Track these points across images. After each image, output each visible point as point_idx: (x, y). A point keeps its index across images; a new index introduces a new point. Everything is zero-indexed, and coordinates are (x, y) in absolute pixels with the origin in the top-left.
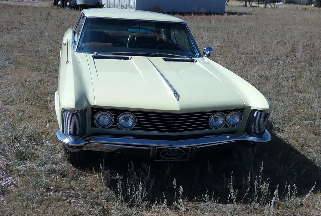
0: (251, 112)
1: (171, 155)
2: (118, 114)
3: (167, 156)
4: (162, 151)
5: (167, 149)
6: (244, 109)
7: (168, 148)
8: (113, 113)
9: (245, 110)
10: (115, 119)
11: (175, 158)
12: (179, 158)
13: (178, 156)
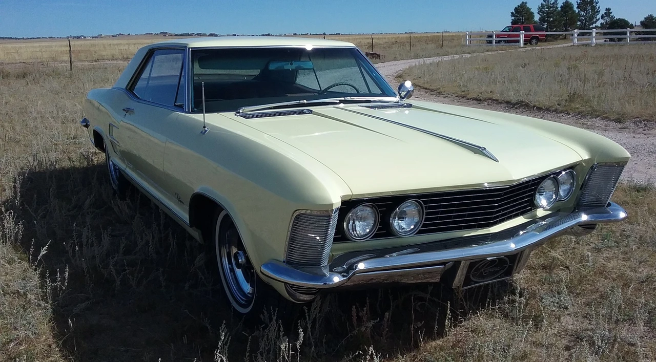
0: (589, 168)
1: (487, 273)
3: (480, 276)
4: (474, 269)
5: (483, 262)
8: (379, 206)
11: (493, 278)
12: (498, 275)
13: (498, 272)
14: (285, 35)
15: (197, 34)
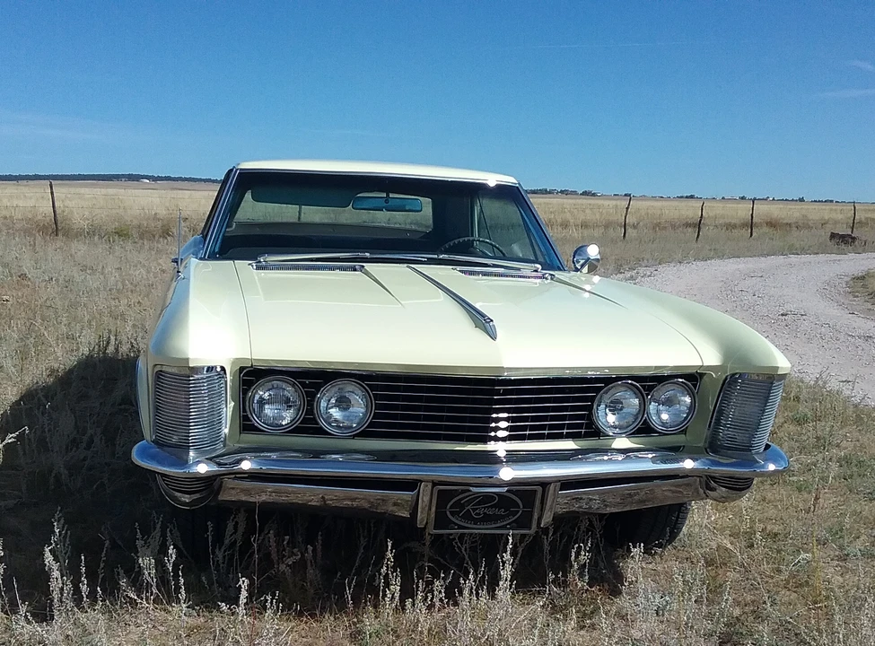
0: (722, 382)
1: (479, 514)
2: (318, 387)
3: (468, 517)
4: (453, 501)
5: (466, 494)
6: (702, 375)
7: (470, 491)
8: (304, 385)
9: (705, 377)
10: (310, 404)
11: (494, 526)
12: (505, 523)
13: (502, 518)
14: (723, 198)
15: (562, 192)
